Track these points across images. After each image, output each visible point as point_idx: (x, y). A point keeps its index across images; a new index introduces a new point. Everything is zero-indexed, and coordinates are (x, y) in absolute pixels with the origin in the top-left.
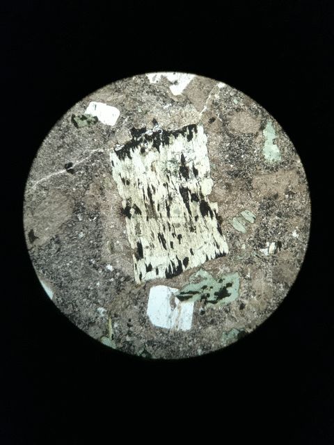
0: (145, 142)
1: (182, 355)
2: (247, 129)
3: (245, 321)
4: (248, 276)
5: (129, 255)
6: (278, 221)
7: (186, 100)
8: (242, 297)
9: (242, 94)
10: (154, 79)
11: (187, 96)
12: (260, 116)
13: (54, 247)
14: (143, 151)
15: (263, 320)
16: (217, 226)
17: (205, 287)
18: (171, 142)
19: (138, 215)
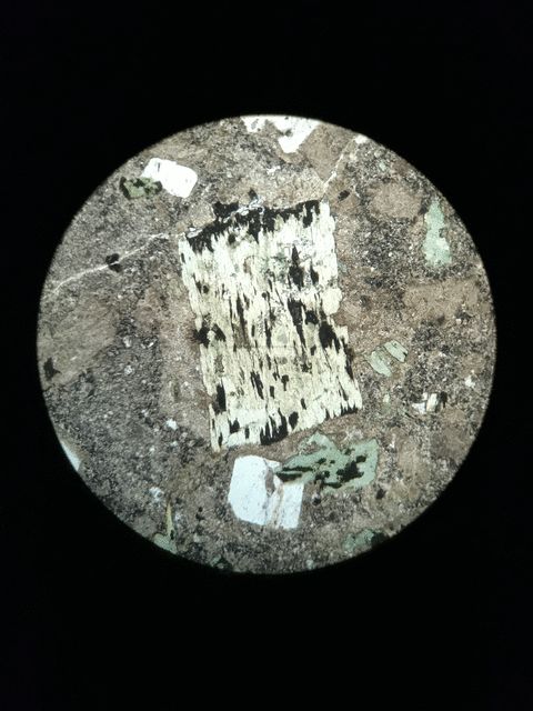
0: (236, 225)
1: (281, 568)
2: (399, 212)
3: (384, 517)
4: (392, 445)
5: (203, 405)
6: (442, 359)
7: (303, 161)
8: (380, 480)
9: (394, 155)
10: (253, 126)
11: (305, 156)
12: (421, 191)
13: (85, 387)
14: (232, 240)
15: (413, 518)
16: (345, 364)
17: (322, 461)
18: (276, 228)
19: (220, 343)
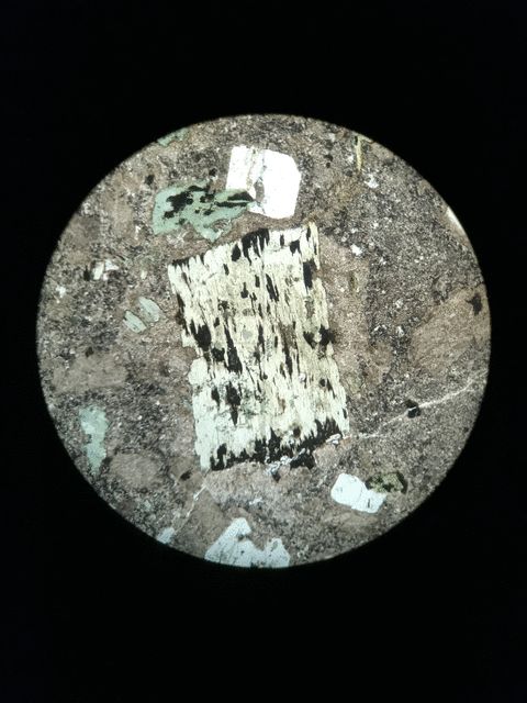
0: (292, 446)
2: (132, 460)
3: (146, 158)
4: (138, 228)
6: (88, 314)
7: (227, 510)
8: (150, 194)
10: (275, 545)
11: (224, 515)
12: (110, 481)
13: (442, 287)
14: (297, 432)
16: (185, 309)
17: (208, 213)
18: (253, 444)
19: (308, 330)
